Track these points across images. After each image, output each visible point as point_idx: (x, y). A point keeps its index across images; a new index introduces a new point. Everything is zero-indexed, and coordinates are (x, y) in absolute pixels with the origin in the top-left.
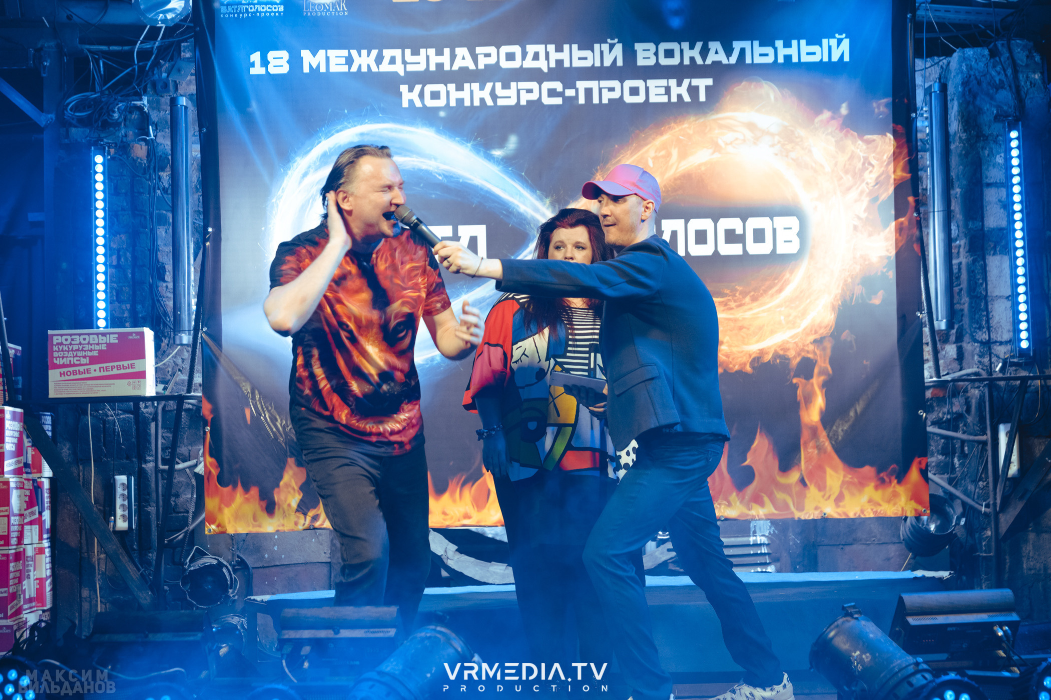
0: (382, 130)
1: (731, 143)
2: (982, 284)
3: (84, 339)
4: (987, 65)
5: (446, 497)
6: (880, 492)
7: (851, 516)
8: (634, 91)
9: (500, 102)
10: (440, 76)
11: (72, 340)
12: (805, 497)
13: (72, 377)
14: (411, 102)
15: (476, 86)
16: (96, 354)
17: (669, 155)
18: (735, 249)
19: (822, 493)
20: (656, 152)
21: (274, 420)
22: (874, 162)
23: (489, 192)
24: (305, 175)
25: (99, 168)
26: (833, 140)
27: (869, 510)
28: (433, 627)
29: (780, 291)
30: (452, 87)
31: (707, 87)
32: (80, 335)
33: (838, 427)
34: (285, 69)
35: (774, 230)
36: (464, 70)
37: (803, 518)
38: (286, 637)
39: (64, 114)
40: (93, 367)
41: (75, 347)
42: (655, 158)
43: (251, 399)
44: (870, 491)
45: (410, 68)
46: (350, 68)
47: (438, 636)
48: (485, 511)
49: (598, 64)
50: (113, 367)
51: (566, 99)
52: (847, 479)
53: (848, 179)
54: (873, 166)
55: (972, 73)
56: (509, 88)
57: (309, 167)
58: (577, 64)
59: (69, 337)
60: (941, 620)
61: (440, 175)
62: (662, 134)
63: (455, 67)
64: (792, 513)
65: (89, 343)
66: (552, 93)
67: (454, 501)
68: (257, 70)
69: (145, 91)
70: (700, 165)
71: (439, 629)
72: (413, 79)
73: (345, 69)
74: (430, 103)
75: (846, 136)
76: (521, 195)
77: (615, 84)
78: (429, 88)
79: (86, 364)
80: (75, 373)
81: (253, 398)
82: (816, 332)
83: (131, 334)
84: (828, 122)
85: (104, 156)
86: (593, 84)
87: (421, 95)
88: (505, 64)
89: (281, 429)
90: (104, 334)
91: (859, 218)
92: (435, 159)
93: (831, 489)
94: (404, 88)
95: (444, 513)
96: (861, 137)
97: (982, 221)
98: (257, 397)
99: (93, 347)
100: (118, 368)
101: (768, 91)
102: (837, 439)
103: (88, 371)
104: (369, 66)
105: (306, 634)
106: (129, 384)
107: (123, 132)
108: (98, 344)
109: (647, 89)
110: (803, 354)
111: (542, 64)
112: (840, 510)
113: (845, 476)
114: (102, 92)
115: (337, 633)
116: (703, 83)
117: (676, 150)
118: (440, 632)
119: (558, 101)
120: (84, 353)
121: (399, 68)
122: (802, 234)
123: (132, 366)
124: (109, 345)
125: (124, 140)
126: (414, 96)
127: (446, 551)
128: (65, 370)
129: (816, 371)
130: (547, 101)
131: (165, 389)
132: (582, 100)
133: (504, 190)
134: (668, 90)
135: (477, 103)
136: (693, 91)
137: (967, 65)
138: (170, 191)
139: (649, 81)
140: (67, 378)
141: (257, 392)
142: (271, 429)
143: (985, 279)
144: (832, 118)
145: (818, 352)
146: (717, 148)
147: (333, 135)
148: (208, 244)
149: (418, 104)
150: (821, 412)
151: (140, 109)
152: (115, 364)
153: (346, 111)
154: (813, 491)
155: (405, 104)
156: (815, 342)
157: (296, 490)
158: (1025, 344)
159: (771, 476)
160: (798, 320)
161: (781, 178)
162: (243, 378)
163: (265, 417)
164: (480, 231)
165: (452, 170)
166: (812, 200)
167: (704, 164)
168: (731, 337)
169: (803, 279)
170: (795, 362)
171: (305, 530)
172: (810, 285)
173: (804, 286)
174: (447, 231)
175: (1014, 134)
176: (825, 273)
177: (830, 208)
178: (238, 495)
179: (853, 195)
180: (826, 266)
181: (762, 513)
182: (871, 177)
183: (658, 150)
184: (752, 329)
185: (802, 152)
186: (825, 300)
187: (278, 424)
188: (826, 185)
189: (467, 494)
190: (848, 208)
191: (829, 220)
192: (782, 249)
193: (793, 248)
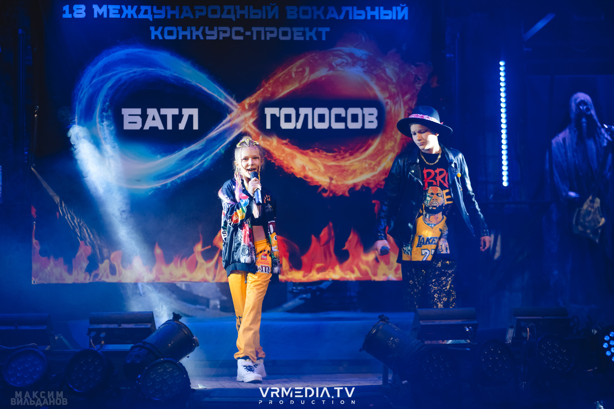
0: (139, 52)
1: (339, 65)
2: (483, 149)
5: (172, 265)
8: (285, 34)
9: (208, 38)
10: (173, 22)
12: (378, 268)
14: (156, 36)
15: (194, 28)
17: (304, 71)
18: (341, 126)
19: (387, 266)
20: (297, 69)
21: (73, 219)
22: (421, 78)
23: (201, 89)
24: (94, 77)
26: (398, 64)
29: (366, 150)
30: (180, 28)
31: (327, 33)
34: (83, 15)
36: (187, 19)
37: (376, 280)
38: (93, 327)
42: (296, 73)
43: (60, 206)
45: (156, 17)
46: (121, 16)
48: (194, 274)
49: (264, 17)
51: (246, 37)
53: (406, 87)
54: (420, 80)
56: (213, 30)
57: (96, 72)
58: (252, 17)
60: (437, 322)
61: (172, 79)
62: (300, 59)
63: (182, 17)
64: (370, 277)
66: (238, 33)
67: (177, 267)
68: (67, 15)
70: (321, 77)
72: (158, 23)
73: (118, 16)
74: (167, 37)
75: (405, 63)
76: (219, 92)
77: (274, 29)
78: (167, 29)
81: (61, 206)
84: (395, 54)
86: (262, 29)
87: (162, 33)
88: (211, 16)
89: (77, 224)
92: (170, 70)
93: (392, 264)
94: (152, 28)
95: (171, 274)
96: (413, 63)
98: (63, 205)
101: (362, 36)
104: (132, 15)
105: (104, 326)
109: (292, 32)
110: (378, 186)
111: (232, 16)
112: (397, 276)
115: (120, 326)
116: (324, 30)
117: (308, 68)
118: (176, 324)
119: (241, 38)
121: (149, 17)
122: (379, 118)
126: (158, 33)
130: (235, 38)
132: (255, 38)
134: (304, 34)
135: (194, 38)
136: (319, 34)
139: (293, 28)
141: (63, 202)
142: (71, 224)
143: (484, 146)
144: (397, 52)
146: (331, 67)
147: (110, 54)
148: (36, 116)
149: (160, 38)
153: (118, 41)
154: (382, 265)
155: (153, 38)
156: (385, 180)
157: (85, 259)
158: (505, 184)
159: (359, 256)
160: (376, 167)
161: (368, 85)
162: (55, 194)
163: (68, 217)
164: (195, 112)
165: (179, 76)
166: (385, 99)
167: (324, 76)
168: (337, 176)
169: (379, 143)
170: (374, 191)
171: (90, 283)
172: (383, 147)
173: (380, 148)
174: (176, 111)
175: (502, 63)
176: (392, 140)
177: (395, 103)
178: (52, 262)
179: (407, 97)
180: (392, 136)
181: (351, 276)
182: (418, 86)
183: (298, 68)
184: (350, 171)
185: (380, 71)
186: (391, 156)
187: (75, 221)
188: (393, 90)
189: (184, 264)
190: (405, 103)
191: (395, 110)
192: (368, 126)
193: (374, 125)
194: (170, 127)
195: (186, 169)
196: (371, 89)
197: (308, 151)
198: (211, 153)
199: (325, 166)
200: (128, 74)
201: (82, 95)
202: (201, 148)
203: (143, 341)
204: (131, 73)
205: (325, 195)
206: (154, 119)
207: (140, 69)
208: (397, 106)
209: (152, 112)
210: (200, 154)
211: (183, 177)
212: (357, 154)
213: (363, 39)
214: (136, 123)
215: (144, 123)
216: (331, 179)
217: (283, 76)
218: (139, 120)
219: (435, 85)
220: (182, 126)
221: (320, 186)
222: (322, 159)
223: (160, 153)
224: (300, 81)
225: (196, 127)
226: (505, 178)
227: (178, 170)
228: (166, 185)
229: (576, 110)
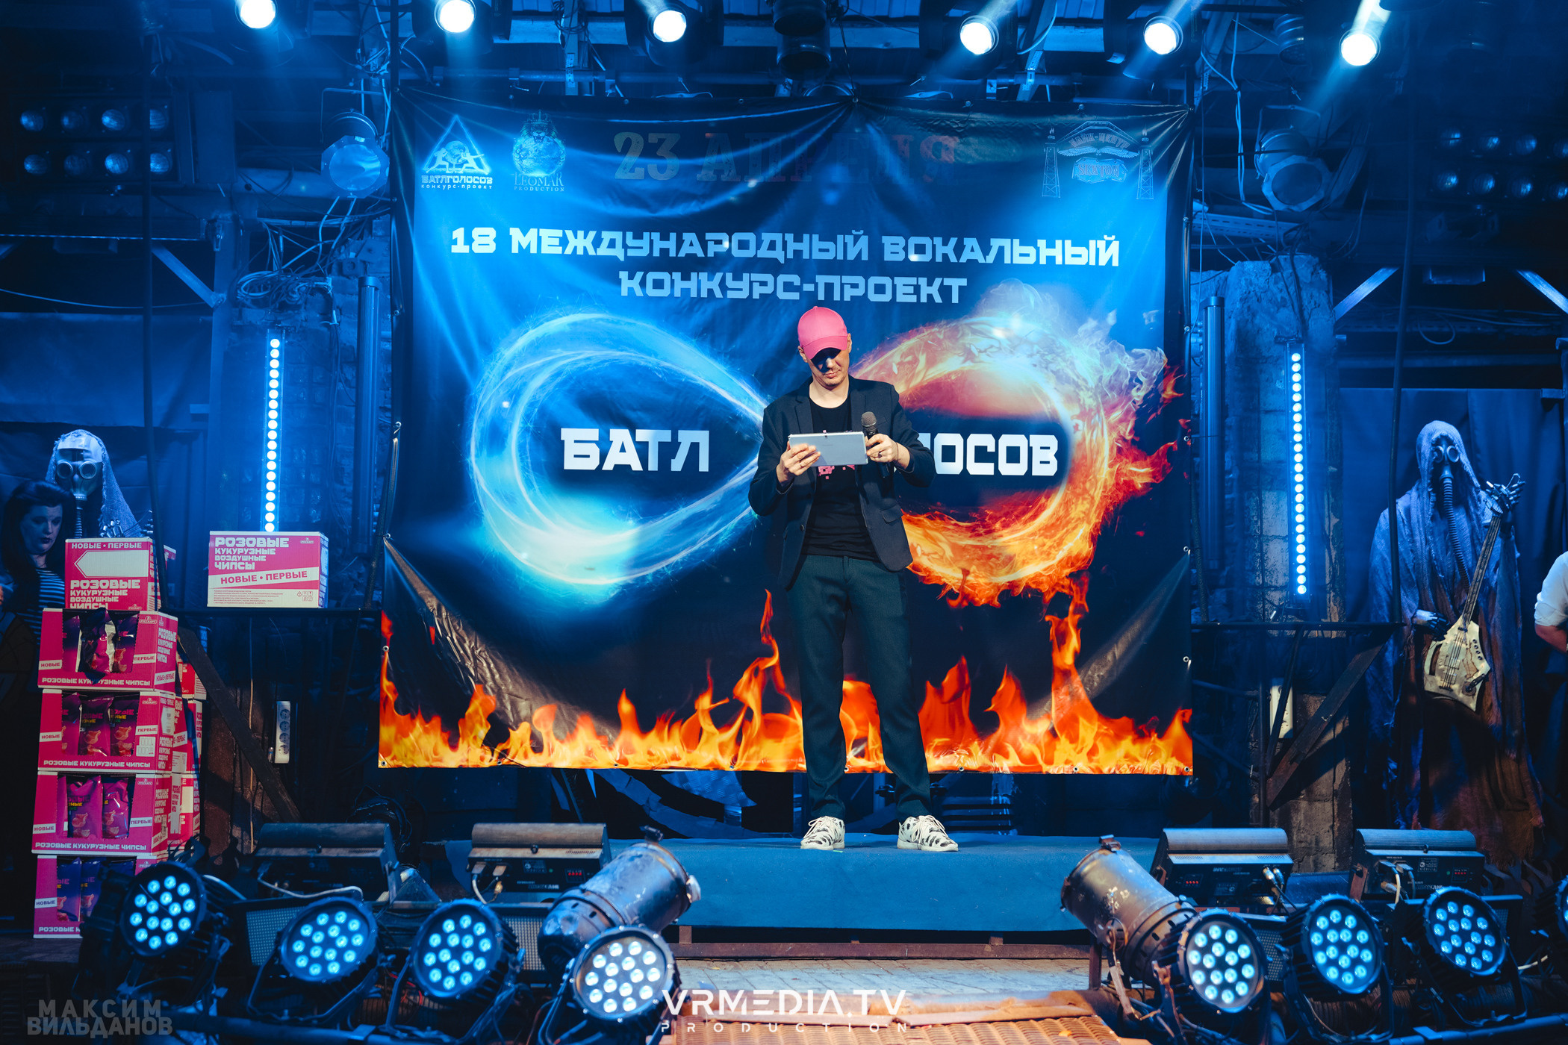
0: (598, 320)
1: (985, 351)
2: (1256, 522)
3: (251, 542)
4: (1268, 281)
5: (652, 735)
6: (1137, 747)
7: (1105, 771)
8: (880, 289)
9: (731, 295)
10: (664, 263)
11: (237, 542)
12: (1055, 749)
13: (235, 584)
14: (631, 290)
15: (703, 276)
16: (263, 559)
17: (916, 361)
18: (986, 469)
19: (1073, 746)
20: (902, 356)
21: (461, 641)
22: (1142, 379)
23: (715, 394)
24: (508, 368)
25: (275, 354)
26: (1098, 352)
27: (1126, 766)
28: (645, 845)
29: (1035, 517)
30: (677, 276)
31: (961, 288)
32: (246, 537)
33: (1093, 673)
34: (491, 248)
35: (1030, 449)
36: (691, 257)
37: (1051, 772)
38: (478, 855)
39: (237, 294)
40: (259, 574)
41: (240, 551)
42: (900, 364)
43: (437, 616)
44: (1127, 744)
45: (631, 253)
46: (564, 251)
47: (651, 854)
48: (696, 752)
49: (840, 257)
50: (281, 575)
51: (803, 294)
52: (1102, 731)
53: (1113, 397)
54: (1141, 383)
55: (1252, 289)
56: (741, 279)
57: (514, 358)
58: (817, 256)
59: (233, 539)
60: (1207, 859)
61: (660, 373)
62: (909, 338)
63: (682, 254)
64: (1041, 767)
65: (255, 547)
66: (788, 287)
67: (662, 740)
68: (460, 248)
69: (330, 272)
70: (949, 374)
71: (651, 846)
72: (634, 266)
73: (559, 250)
74: (652, 292)
75: (1112, 348)
76: (750, 399)
77: (859, 280)
78: (652, 276)
79: (251, 571)
80: (238, 580)
81: (440, 615)
82: (1073, 565)
83: (304, 538)
84: (1093, 332)
85: (281, 340)
86: (835, 280)
87: (643, 284)
88: (737, 253)
89: (469, 651)
90: (273, 538)
91: (1124, 439)
92: (656, 355)
93: (1083, 741)
94: (623, 275)
95: (650, 753)
96: (1128, 350)
97: (1259, 452)
98: (444, 614)
99: (260, 551)
100: (288, 576)
101: (1030, 295)
102: (1092, 685)
103: (253, 578)
104: (585, 249)
105: (502, 853)
106: (299, 595)
107: (303, 316)
108: (266, 548)
109: (894, 287)
110: (1057, 589)
111: (778, 255)
112: (1093, 765)
113: (1099, 727)
114: (280, 270)
115: (536, 852)
116: (956, 283)
117: (924, 356)
118: (653, 851)
119: (795, 296)
120: (250, 558)
121: (618, 253)
122: (1062, 455)
123: (303, 574)
124: (278, 550)
125: (304, 324)
126: (635, 283)
127: (648, 802)
128: (228, 576)
129: (1071, 608)
130: (782, 295)
131: (338, 605)
132: (821, 296)
133: (732, 394)
134: (917, 290)
135: (704, 294)
136: (945, 291)
137: (1246, 280)
138: (353, 384)
139: (896, 279)
140: (229, 585)
141: (443, 609)
142: (458, 651)
143: (1260, 517)
144: (1098, 328)
145: (1074, 587)
146: (969, 355)
147: (542, 323)
148: (396, 440)
149: (639, 292)
150: (1075, 653)
151: (323, 291)
152: (285, 571)
153: (558, 298)
154: (1063, 743)
155: (624, 292)
156: (1070, 576)
157: (484, 721)
158: (1302, 590)
159: (1018, 724)
160: (1053, 551)
161: (1040, 392)
162: (429, 593)
163: (452, 638)
164: (702, 437)
165: (674, 367)
166: (1072, 418)
167: (955, 373)
168: (977, 567)
169: (1060, 505)
170: (1048, 598)
171: (491, 768)
172: (1067, 512)
173: (1061, 513)
174: (666, 436)
175: (1296, 357)
176: (1084, 499)
177: (1092, 428)
178: (418, 724)
179: (1117, 414)
180: (1085, 491)
181: (1005, 765)
182: (1138, 395)
183: (904, 355)
184: (1002, 558)
185: (1063, 364)
186: (1084, 530)
187: (466, 646)
188: (1089, 401)
189: (677, 733)
190: (1112, 428)
191: (1091, 441)
192: (1038, 471)
193: (1051, 470)
194: (653, 465)
195: (684, 548)
196: (1045, 398)
197: (921, 518)
198: (732, 518)
199: (955, 547)
200: (575, 363)
201: (485, 402)
202: (712, 507)
203: (582, 886)
204: (581, 360)
205: (954, 603)
206: (623, 450)
207: (598, 353)
208: (1097, 432)
209: (620, 436)
210: (712, 520)
211: (677, 563)
212: (1018, 526)
213: (1032, 302)
214: (588, 456)
215: (603, 457)
216: (966, 572)
217: (875, 371)
218: (594, 451)
219: (1169, 392)
220: (677, 464)
221: (945, 585)
222: (950, 533)
223: (635, 516)
224: (908, 382)
225: (704, 466)
226: (1301, 579)
227: (669, 550)
228: (644, 578)
229: (1432, 452)
